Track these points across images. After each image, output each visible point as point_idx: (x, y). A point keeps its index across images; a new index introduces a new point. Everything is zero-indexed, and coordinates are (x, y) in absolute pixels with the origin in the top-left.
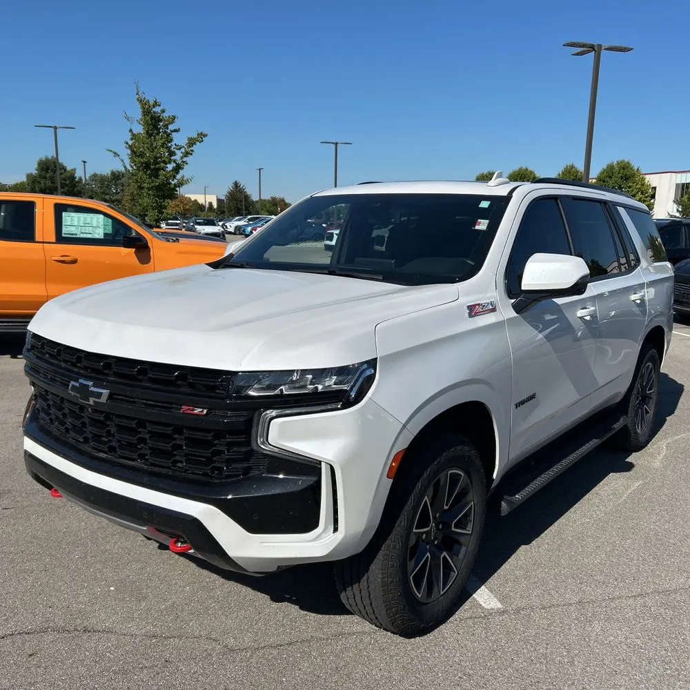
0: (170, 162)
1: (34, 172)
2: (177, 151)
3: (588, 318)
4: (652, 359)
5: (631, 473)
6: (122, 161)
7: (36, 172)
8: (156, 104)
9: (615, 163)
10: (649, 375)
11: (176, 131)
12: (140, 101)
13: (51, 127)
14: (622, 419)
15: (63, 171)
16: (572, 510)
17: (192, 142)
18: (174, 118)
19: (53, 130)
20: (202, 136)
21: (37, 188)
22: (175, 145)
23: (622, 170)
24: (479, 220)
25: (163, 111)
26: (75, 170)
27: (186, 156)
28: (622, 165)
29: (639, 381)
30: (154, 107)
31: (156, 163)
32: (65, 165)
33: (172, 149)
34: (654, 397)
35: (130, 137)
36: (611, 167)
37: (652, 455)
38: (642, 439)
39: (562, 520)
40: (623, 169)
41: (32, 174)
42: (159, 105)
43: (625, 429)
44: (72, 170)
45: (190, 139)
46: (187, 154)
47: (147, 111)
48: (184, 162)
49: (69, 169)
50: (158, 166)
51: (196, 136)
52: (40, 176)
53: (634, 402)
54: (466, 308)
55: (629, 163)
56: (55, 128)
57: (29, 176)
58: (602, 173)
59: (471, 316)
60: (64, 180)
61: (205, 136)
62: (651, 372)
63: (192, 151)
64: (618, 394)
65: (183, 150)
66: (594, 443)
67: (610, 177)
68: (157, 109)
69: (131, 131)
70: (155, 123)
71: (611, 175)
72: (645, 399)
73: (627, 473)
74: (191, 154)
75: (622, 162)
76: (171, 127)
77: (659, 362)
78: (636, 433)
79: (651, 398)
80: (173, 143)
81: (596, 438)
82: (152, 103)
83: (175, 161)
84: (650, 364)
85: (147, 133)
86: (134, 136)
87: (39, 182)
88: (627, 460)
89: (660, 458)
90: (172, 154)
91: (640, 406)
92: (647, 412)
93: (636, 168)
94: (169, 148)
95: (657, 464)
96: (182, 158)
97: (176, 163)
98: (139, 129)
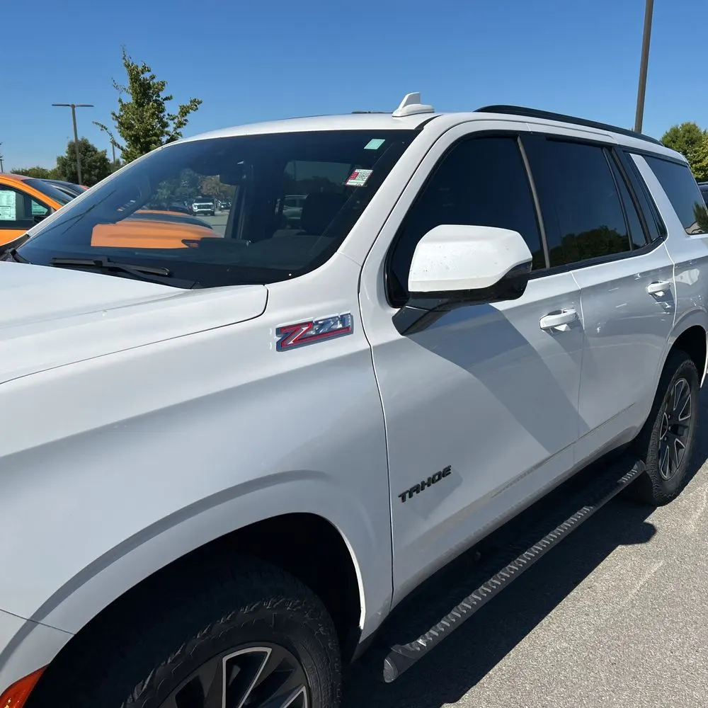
0: (162, 135)
1: (65, 155)
2: (170, 122)
3: (562, 328)
4: (686, 374)
5: (649, 544)
6: (110, 134)
7: (67, 155)
8: (145, 69)
9: (680, 126)
10: (682, 395)
11: (167, 99)
12: (128, 66)
13: (68, 105)
14: (636, 466)
15: (94, 153)
16: (545, 621)
17: (184, 111)
18: (163, 84)
19: (70, 108)
20: (195, 103)
21: (67, 172)
22: (168, 115)
23: (687, 134)
24: (357, 171)
25: (153, 78)
26: (106, 151)
27: (179, 127)
28: (687, 128)
29: (664, 407)
30: (143, 73)
31: (146, 135)
32: (95, 146)
33: (165, 120)
34: (691, 425)
35: (120, 107)
36: (675, 131)
37: (685, 513)
38: (671, 486)
39: (524, 644)
40: (689, 132)
41: (62, 157)
42: (149, 71)
43: (643, 479)
44: (103, 152)
45: (182, 108)
46: (180, 125)
47: (135, 78)
48: (178, 134)
49: (99, 150)
50: (148, 139)
51: (189, 104)
52: (71, 159)
53: (656, 438)
54: (272, 332)
55: (694, 125)
56: (73, 107)
57: (60, 160)
58: (665, 137)
59: (281, 346)
60: (95, 162)
61: (200, 103)
62: (684, 391)
63: (186, 120)
64: (630, 430)
65: (176, 121)
66: (585, 512)
67: (674, 142)
68: (147, 75)
69: (120, 101)
70: (145, 91)
71: (675, 139)
72: (676, 429)
73: (643, 545)
74: (185, 124)
75: (688, 125)
76: (163, 95)
77: (697, 375)
78: (662, 480)
79: (687, 427)
80: (166, 113)
81: (588, 505)
82: (140, 68)
83: (167, 133)
84: (683, 380)
85: (137, 102)
86: (124, 106)
87: (70, 166)
88: (646, 521)
89: (696, 516)
90: (165, 125)
91: (668, 441)
92: (679, 446)
93: (703, 131)
94: (161, 120)
95: (691, 527)
96: (175, 129)
97: (169, 135)
98: (129, 99)
